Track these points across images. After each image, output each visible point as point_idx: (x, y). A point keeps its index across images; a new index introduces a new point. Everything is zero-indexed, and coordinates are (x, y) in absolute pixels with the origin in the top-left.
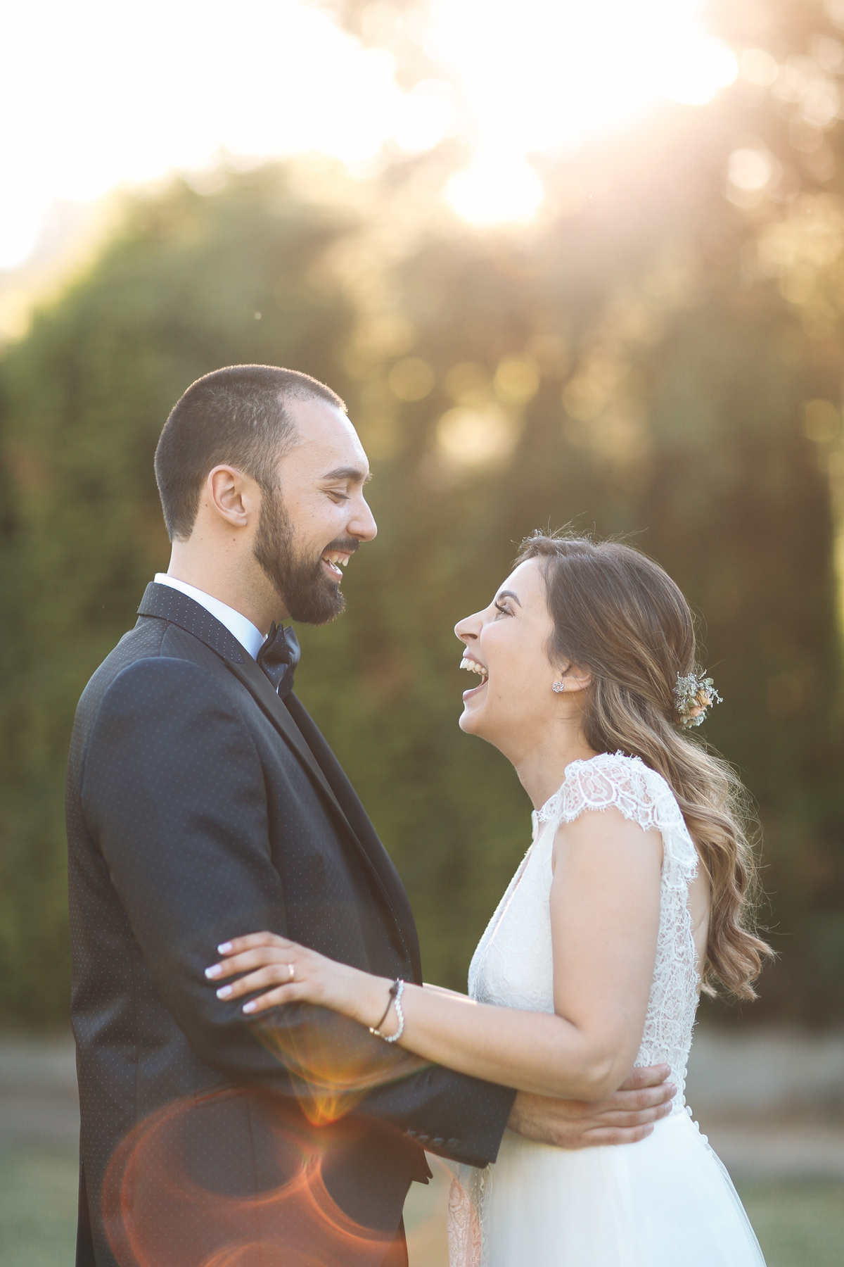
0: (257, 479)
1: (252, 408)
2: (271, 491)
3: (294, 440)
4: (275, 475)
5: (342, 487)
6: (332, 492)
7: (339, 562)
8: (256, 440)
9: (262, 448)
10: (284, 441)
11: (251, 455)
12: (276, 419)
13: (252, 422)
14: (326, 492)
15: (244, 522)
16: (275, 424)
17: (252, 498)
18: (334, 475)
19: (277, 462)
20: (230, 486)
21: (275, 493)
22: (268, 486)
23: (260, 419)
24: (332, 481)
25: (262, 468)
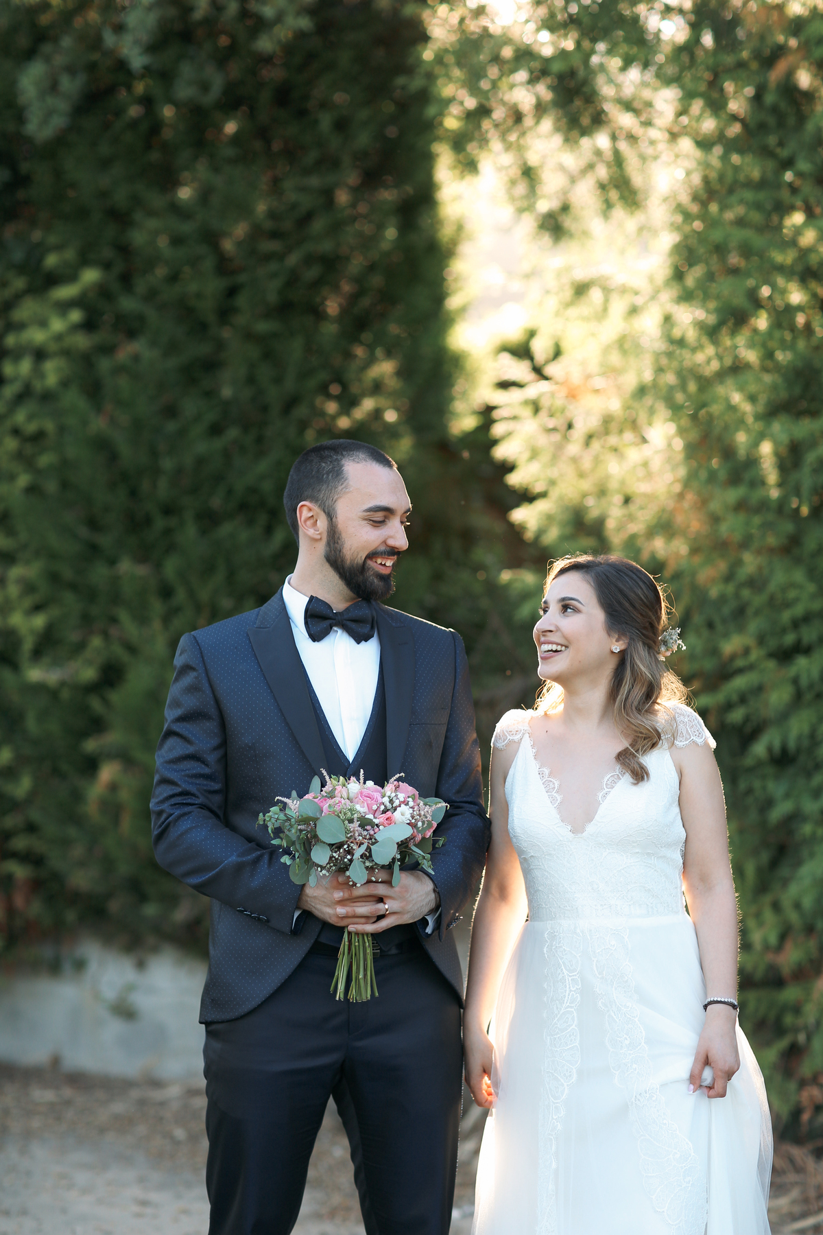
0: (324, 512)
1: (324, 467)
2: (331, 519)
3: (346, 487)
4: (334, 509)
5: (379, 516)
6: (373, 521)
7: (383, 563)
8: (324, 487)
9: (327, 492)
10: (340, 488)
11: (321, 496)
12: (338, 473)
13: (323, 475)
14: (366, 520)
15: (319, 537)
16: (336, 477)
17: (322, 523)
18: (370, 510)
19: (335, 501)
20: (310, 514)
21: (334, 520)
22: (330, 515)
23: (328, 473)
24: (368, 513)
25: (327, 505)
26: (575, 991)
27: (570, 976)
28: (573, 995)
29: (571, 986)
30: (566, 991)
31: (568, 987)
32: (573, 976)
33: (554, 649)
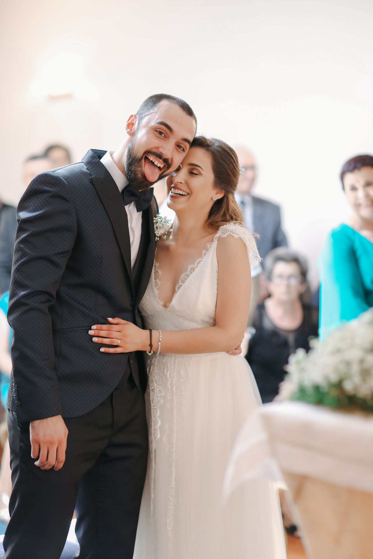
26: (159, 397)
27: (158, 388)
28: (158, 399)
29: (158, 394)
30: (154, 396)
31: (156, 394)
32: (160, 388)
33: (181, 193)
